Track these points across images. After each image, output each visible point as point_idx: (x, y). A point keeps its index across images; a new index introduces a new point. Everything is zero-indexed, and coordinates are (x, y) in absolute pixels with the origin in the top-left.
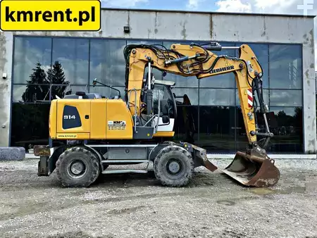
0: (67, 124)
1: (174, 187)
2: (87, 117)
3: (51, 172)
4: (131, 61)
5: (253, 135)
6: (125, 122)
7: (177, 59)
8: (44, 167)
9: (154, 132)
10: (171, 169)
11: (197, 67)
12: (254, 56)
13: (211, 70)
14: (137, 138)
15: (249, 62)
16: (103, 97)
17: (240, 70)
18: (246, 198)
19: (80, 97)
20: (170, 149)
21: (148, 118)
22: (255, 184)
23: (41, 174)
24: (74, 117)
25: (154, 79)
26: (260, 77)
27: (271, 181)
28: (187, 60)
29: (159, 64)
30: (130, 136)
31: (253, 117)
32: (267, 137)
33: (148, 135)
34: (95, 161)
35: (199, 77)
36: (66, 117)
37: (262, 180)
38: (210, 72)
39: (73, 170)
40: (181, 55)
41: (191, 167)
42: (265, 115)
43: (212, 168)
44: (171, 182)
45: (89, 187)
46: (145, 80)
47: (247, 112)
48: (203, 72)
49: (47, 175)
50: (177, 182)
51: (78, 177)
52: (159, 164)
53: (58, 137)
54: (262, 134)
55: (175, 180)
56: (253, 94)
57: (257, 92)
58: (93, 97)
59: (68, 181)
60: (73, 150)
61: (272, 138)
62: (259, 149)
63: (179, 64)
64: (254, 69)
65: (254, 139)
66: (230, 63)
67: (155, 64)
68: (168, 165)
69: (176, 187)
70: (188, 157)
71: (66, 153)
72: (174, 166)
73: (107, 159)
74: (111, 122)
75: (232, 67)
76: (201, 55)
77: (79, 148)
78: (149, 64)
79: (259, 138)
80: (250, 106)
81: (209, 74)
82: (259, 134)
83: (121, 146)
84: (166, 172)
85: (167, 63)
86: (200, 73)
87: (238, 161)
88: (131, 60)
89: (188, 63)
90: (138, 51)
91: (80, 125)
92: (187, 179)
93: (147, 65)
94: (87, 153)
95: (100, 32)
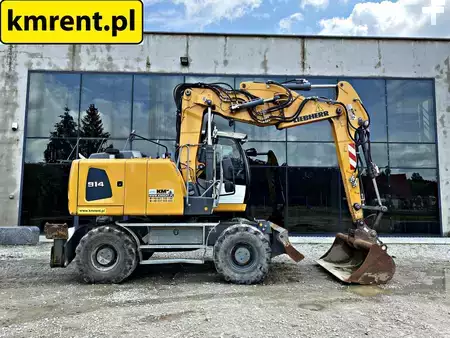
0: (91, 194)
1: (241, 284)
2: (120, 184)
3: (70, 262)
4: (184, 107)
5: (357, 209)
6: (173, 191)
7: (249, 102)
9: (214, 205)
10: (237, 258)
11: (276, 114)
12: (358, 98)
13: (296, 117)
14: (190, 213)
15: (350, 106)
16: (144, 156)
17: (338, 117)
18: (342, 301)
19: (112, 156)
20: (237, 230)
21: (207, 185)
22: (360, 280)
23: (53, 265)
24: (102, 184)
25: (216, 130)
26: (366, 127)
27: (383, 276)
28: (262, 103)
29: (223, 109)
30: (180, 211)
31: (357, 183)
32: (378, 212)
34: (130, 246)
35: (280, 127)
36: (91, 184)
37: (370, 275)
38: (294, 120)
39: (100, 259)
40: (254, 97)
41: (267, 255)
42: (374, 180)
43: (297, 256)
44: (237, 277)
45: (120, 283)
46: (204, 132)
47: (349, 176)
48: (285, 120)
49: (63, 266)
50: (246, 277)
51: (105, 269)
52: (221, 251)
53: (79, 213)
54: (370, 208)
55: (243, 273)
56: (357, 151)
57: (363, 148)
58: (130, 156)
59: (91, 275)
60: (100, 231)
61: (385, 214)
62: (366, 229)
63: (250, 109)
64: (358, 116)
65: (359, 215)
66: (324, 107)
67: (217, 110)
68: (234, 252)
69: (245, 284)
70: (263, 240)
71: (91, 234)
72: (242, 254)
73: (147, 244)
74: (153, 191)
75: (326, 113)
76: (282, 96)
77: (108, 228)
78: (209, 109)
79: (366, 213)
80: (352, 167)
81: (292, 123)
82: (366, 207)
83: (167, 225)
84: (231, 263)
85: (233, 108)
86: (281, 122)
87: (340, 246)
88: (185, 105)
89: (265, 107)
90: (195, 92)
91: (110, 196)
92: (261, 273)
93: (206, 112)
94: (119, 234)
95: (148, 64)
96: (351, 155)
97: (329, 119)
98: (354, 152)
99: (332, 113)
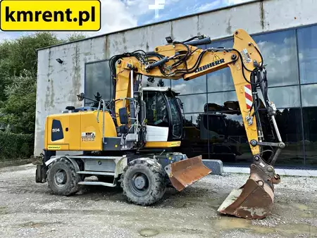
0: (53, 137)
1: (138, 205)
2: (67, 129)
4: (117, 72)
5: (253, 145)
6: (95, 134)
7: (159, 61)
8: (39, 175)
11: (181, 67)
12: (253, 42)
14: (107, 149)
15: (244, 51)
17: (233, 63)
19: (70, 111)
22: (235, 213)
23: (37, 182)
24: (58, 130)
27: (259, 212)
28: (167, 61)
29: (142, 70)
30: (99, 148)
31: (253, 121)
33: (116, 146)
34: (72, 171)
36: (54, 130)
37: (245, 209)
38: (195, 71)
40: (162, 56)
48: (188, 72)
49: (42, 182)
53: (48, 149)
55: (139, 197)
56: (254, 91)
59: (54, 189)
60: (58, 160)
62: (262, 165)
63: (161, 66)
65: (256, 151)
66: (220, 56)
69: (140, 205)
72: (140, 182)
74: (84, 134)
75: (222, 61)
76: (180, 53)
77: (62, 159)
78: (132, 72)
81: (194, 74)
82: (263, 143)
86: (185, 73)
88: (118, 70)
92: (151, 198)
94: (67, 163)
95: (148, 47)
96: (247, 96)
97: (226, 66)
98: (250, 92)
99: (228, 59)
